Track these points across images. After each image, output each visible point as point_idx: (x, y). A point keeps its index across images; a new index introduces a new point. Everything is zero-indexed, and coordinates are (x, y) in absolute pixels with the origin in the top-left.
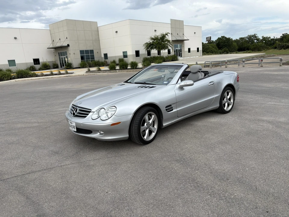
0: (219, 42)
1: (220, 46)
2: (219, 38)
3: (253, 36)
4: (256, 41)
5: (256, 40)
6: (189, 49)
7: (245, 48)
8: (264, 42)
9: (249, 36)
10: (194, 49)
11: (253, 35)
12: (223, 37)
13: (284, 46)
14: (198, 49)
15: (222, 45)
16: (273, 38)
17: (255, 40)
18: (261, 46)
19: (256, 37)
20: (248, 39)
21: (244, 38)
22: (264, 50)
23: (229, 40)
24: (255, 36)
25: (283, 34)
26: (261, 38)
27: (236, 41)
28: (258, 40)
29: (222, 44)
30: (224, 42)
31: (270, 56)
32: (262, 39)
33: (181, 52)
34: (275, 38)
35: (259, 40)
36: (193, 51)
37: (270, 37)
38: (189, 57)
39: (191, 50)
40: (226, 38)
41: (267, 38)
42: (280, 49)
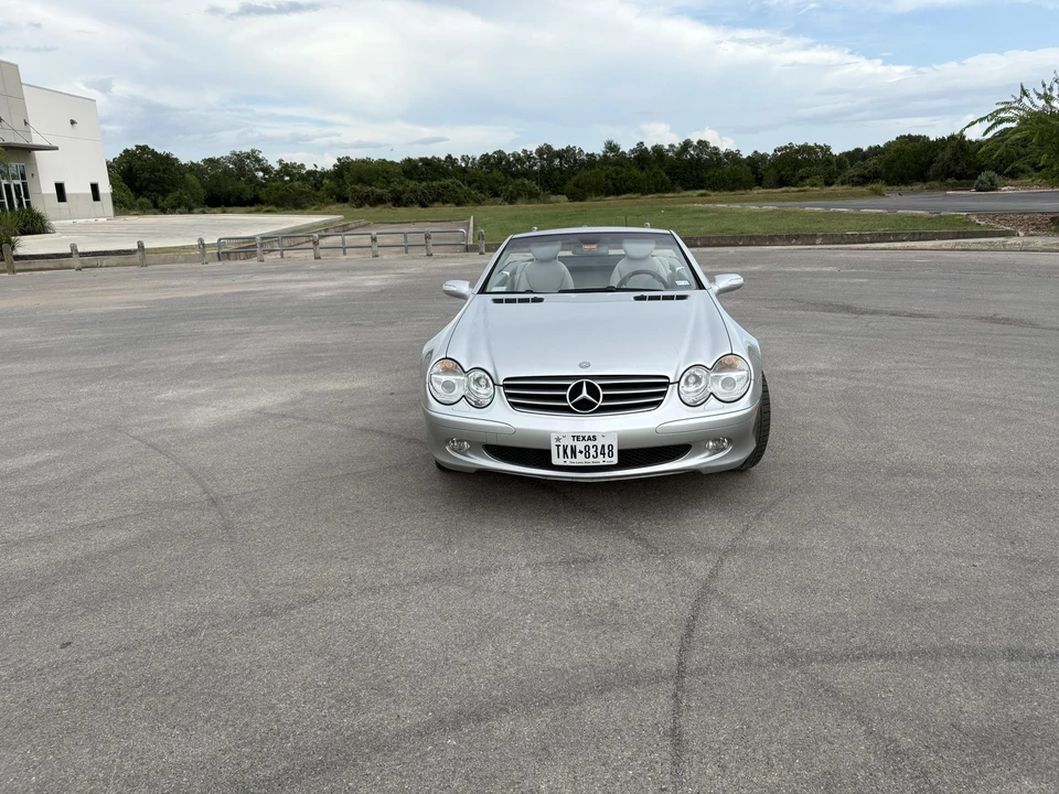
0: (130, 169)
1: (137, 184)
2: (126, 151)
3: (248, 158)
4: (261, 174)
5: (262, 170)
6: (60, 188)
7: (229, 196)
8: (287, 178)
9: (234, 153)
10: (77, 187)
11: (248, 154)
12: (144, 149)
13: (368, 196)
14: (94, 187)
15: (145, 179)
16: (313, 168)
17: (257, 170)
18: (302, 193)
19: (258, 160)
20: (235, 164)
21: (219, 159)
22: (313, 205)
23: (167, 161)
24: (253, 156)
25: (339, 160)
26: (277, 167)
27: (193, 168)
28: (266, 170)
29: (146, 175)
30: (153, 171)
31: (360, 227)
32: (281, 170)
33: (27, 196)
34: (319, 170)
35: (271, 172)
36: (77, 196)
37: (302, 165)
38: (71, 222)
39: (68, 190)
40: (154, 153)
41: (293, 166)
42: (361, 206)
